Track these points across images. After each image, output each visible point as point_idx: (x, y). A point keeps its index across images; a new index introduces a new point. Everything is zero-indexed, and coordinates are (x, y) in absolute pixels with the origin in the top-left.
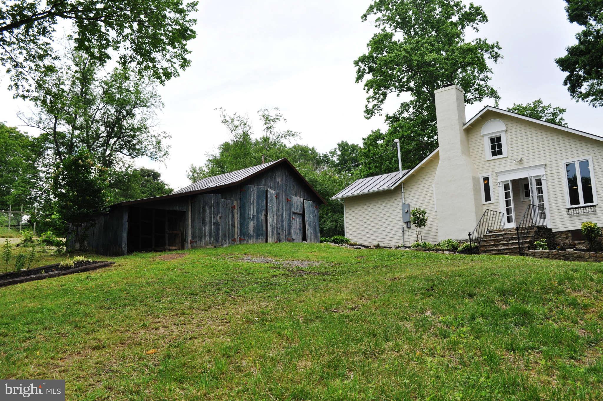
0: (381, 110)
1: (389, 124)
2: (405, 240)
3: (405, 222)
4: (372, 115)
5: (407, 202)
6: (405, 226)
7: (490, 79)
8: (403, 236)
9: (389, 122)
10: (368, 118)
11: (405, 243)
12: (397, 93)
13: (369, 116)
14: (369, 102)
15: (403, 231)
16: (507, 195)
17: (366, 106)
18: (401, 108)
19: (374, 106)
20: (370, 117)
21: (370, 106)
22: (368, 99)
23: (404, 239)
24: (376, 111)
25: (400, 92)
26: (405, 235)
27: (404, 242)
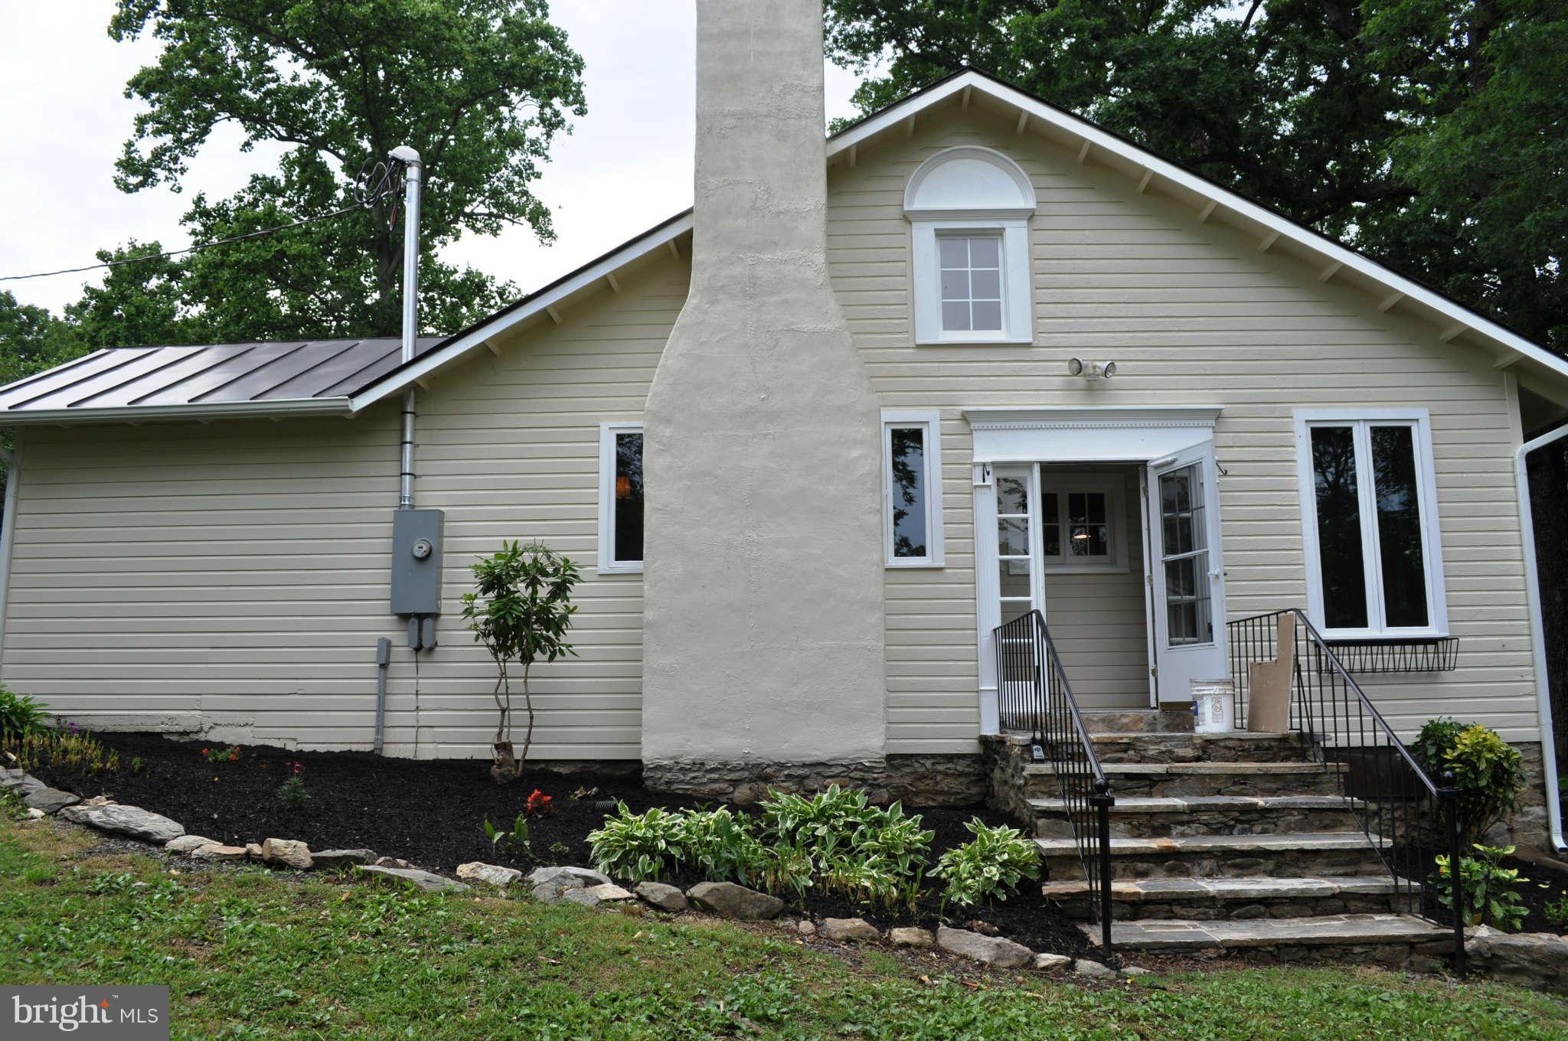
0: (183, 171)
1: (194, 233)
2: (392, 718)
3: (404, 617)
4: (143, 184)
5: (430, 500)
6: (400, 639)
7: (538, 176)
8: (382, 694)
9: (197, 226)
10: (128, 189)
11: (391, 735)
12: (246, 136)
13: (133, 180)
14: (141, 132)
15: (384, 666)
16: (1010, 538)
17: (130, 144)
18: (251, 189)
19: (158, 154)
20: (137, 187)
21: (146, 148)
22: (142, 121)
23: (382, 710)
24: (161, 174)
25: (256, 137)
26: (395, 685)
27: (380, 727)
